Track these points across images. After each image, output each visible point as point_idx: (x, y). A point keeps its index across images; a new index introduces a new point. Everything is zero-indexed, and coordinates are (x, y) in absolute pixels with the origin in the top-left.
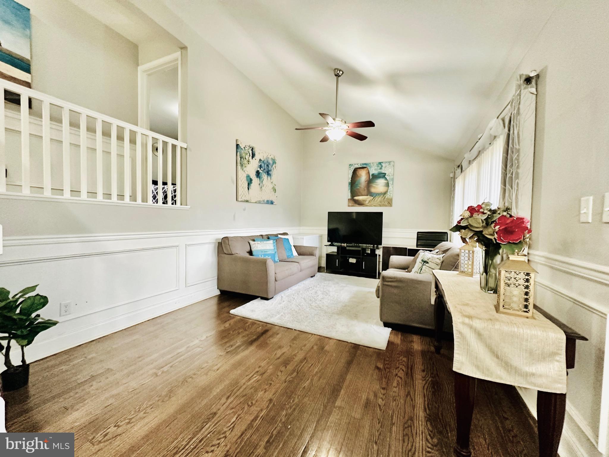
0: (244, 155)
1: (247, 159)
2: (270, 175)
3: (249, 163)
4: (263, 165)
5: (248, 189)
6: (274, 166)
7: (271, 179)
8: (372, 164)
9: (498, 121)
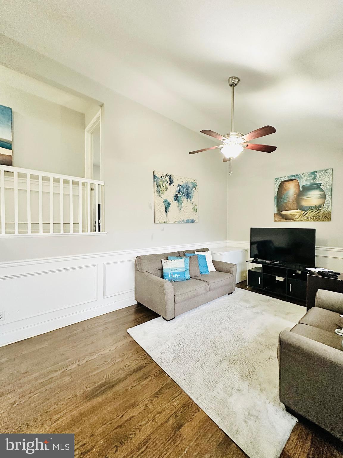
0: (161, 183)
1: (164, 186)
2: (190, 197)
3: (167, 189)
4: (182, 189)
5: (166, 212)
6: (194, 188)
7: (191, 201)
8: (302, 175)
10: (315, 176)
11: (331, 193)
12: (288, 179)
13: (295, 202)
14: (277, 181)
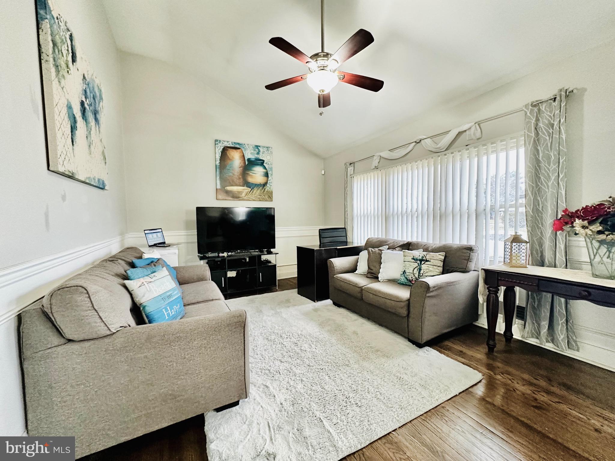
0: (58, 40)
2: (99, 123)
3: (69, 71)
5: (73, 143)
6: (101, 104)
7: (99, 132)
8: (246, 146)
9: (475, 126)
10: (259, 151)
11: (272, 172)
12: (231, 146)
13: (240, 177)
14: (219, 144)
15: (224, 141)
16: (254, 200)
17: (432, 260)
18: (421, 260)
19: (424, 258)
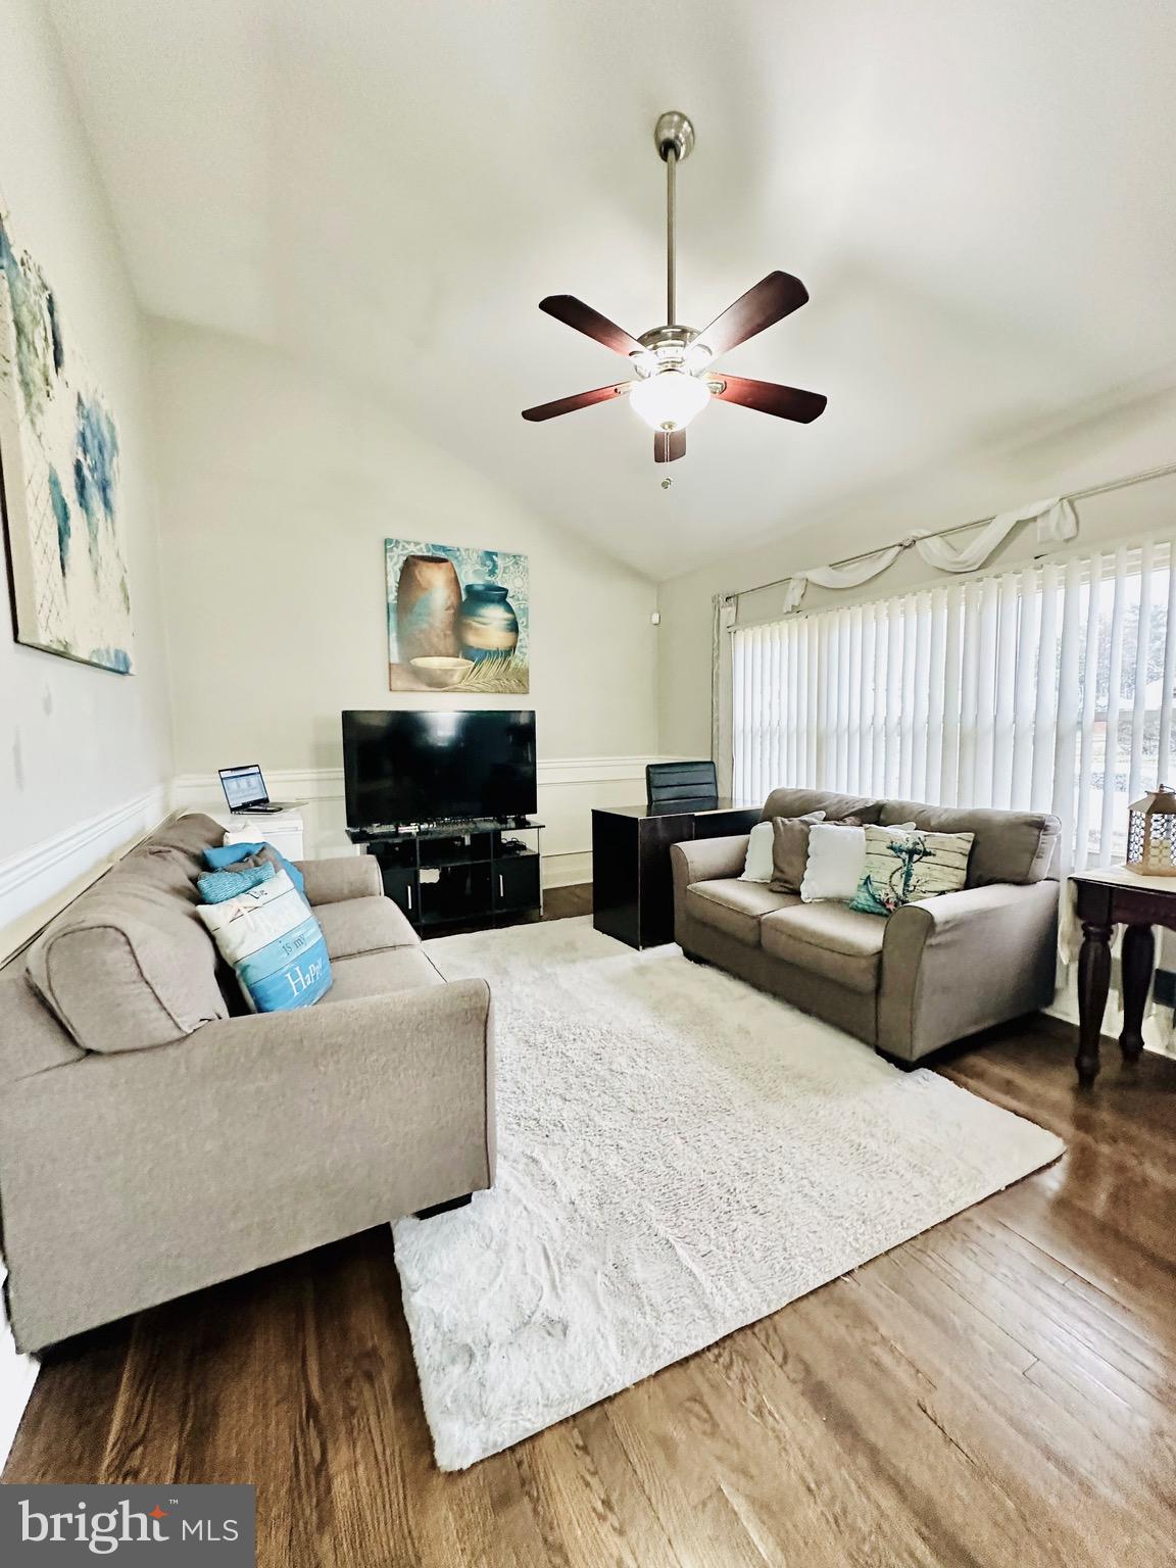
0: (25, 316)
1: (40, 357)
2: (112, 512)
3: (51, 391)
4: (89, 435)
5: (63, 568)
6: (115, 462)
7: (114, 535)
8: (463, 553)
9: (1062, 506)
10: (495, 566)
11: (527, 620)
12: (426, 554)
13: (449, 632)
14: (395, 549)
15: (408, 543)
16: (483, 692)
17: (939, 853)
18: (911, 852)
19: (920, 847)
